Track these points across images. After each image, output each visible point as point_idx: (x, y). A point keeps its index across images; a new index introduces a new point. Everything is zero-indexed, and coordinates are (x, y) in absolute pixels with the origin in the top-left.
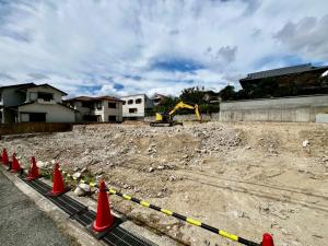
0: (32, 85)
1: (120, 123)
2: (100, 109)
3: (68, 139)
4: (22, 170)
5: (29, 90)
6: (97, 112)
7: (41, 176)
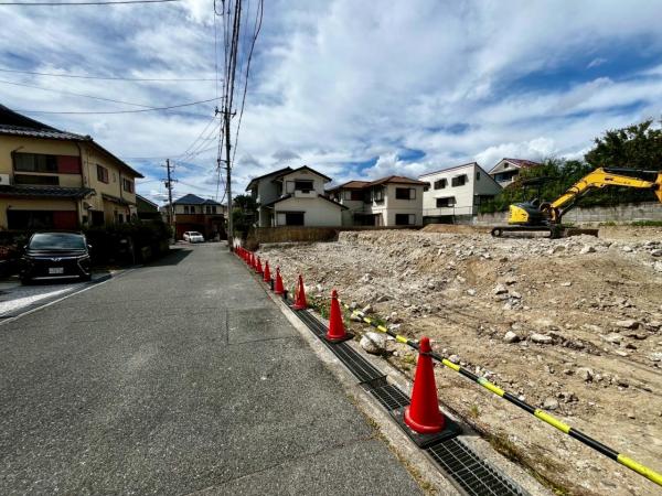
0: (288, 171)
1: (418, 228)
2: (380, 202)
3: (334, 254)
4: (286, 292)
5: (287, 178)
6: (375, 209)
7: (310, 307)
